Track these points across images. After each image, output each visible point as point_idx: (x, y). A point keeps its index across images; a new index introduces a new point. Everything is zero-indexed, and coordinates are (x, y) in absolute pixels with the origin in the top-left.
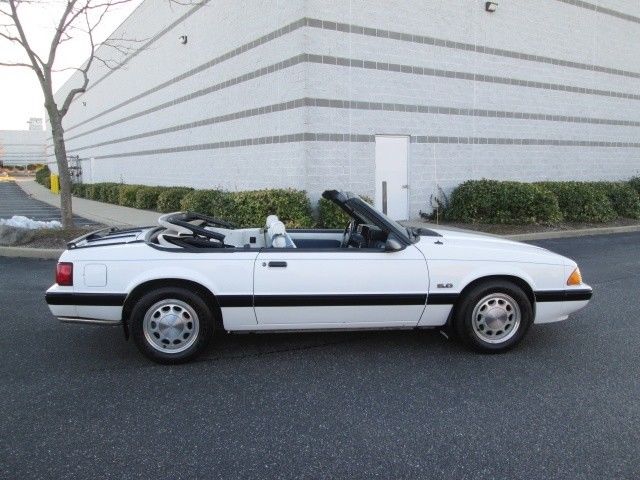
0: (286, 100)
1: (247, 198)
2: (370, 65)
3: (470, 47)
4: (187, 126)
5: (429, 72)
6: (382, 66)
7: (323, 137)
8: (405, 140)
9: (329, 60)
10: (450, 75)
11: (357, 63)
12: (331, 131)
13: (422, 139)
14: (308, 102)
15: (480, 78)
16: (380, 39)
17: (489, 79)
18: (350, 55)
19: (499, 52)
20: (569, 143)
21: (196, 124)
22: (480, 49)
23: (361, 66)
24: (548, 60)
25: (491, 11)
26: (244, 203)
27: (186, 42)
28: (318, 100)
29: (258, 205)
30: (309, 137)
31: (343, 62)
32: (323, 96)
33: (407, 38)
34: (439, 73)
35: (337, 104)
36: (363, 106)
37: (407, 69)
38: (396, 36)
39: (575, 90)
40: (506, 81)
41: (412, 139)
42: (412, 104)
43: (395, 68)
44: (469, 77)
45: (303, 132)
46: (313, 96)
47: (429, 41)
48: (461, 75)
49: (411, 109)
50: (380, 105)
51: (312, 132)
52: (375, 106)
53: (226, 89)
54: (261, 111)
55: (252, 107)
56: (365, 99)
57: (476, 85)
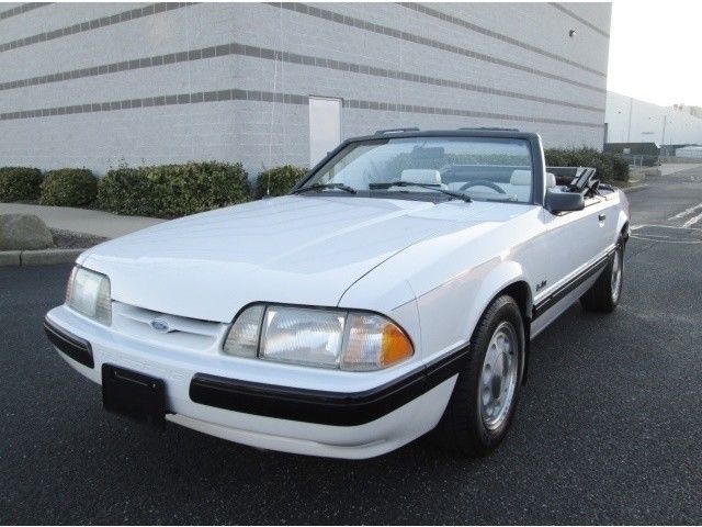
0: (200, 47)
1: (165, 174)
2: (302, 9)
6: (314, 11)
7: (255, 95)
8: (336, 104)
10: (379, 29)
12: (263, 89)
13: (355, 104)
14: (235, 49)
15: (406, 36)
21: (35, 81)
23: (292, 9)
26: (162, 180)
28: (248, 48)
29: (183, 182)
30: (238, 95)
32: (253, 43)
35: (268, 54)
36: (296, 59)
41: (344, 103)
43: (327, 15)
44: (395, 33)
45: (231, 88)
48: (388, 31)
49: (344, 67)
50: (313, 59)
51: (242, 88)
52: (308, 61)
53: (91, 32)
54: (157, 61)
55: (140, 56)
56: (298, 52)
57: (403, 44)
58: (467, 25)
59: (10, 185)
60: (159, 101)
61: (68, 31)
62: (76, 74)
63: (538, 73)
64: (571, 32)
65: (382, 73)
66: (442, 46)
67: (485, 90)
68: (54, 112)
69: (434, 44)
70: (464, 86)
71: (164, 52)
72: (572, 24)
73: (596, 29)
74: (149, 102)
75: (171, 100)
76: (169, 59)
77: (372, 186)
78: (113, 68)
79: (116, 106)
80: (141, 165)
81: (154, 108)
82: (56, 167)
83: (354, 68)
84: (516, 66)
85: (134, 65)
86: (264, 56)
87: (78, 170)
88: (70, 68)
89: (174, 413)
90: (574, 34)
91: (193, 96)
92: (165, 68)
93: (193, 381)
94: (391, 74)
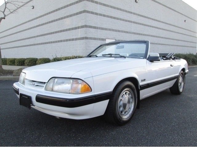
2: (104, 16)
3: (131, 13)
4: (34, 37)
5: (121, 19)
6: (108, 16)
7: (91, 38)
9: (92, 13)
10: (126, 21)
11: (101, 15)
12: (93, 37)
14: (86, 26)
15: (134, 22)
16: (107, 8)
17: (136, 23)
18: (98, 12)
19: (139, 15)
20: (156, 44)
21: (38, 36)
22: (134, 14)
23: (102, 16)
24: (151, 19)
25: (137, 2)
27: (33, 8)
28: (89, 26)
30: (86, 38)
31: (96, 14)
32: (91, 25)
33: (114, 8)
34: (123, 20)
35: (95, 28)
36: (102, 29)
37: (114, 18)
38: (111, 7)
39: (157, 28)
40: (141, 24)
41: (116, 40)
42: (116, 29)
43: (111, 17)
44: (131, 22)
45: (84, 36)
46: (88, 24)
47: (121, 10)
48: (129, 21)
49: (116, 31)
50: (107, 29)
51: (87, 36)
52: (106, 29)
53: (51, 23)
54: (67, 30)
55: (62, 29)
56: (103, 27)
57: (133, 25)
58: (153, 19)
59: (30, 62)
60: (67, 40)
61: (46, 23)
62: (47, 34)
63: (175, 32)
64: (185, 21)
65: (127, 32)
66: (145, 25)
67: (158, 37)
68: (41, 44)
69: (143, 24)
70: (151, 36)
71: (68, 28)
72: (185, 18)
73: (193, 20)
74: (64, 41)
75: (70, 40)
76: (69, 29)
77: (103, 55)
78: (56, 32)
79: (56, 42)
80: (61, 56)
81: (65, 42)
82: (41, 57)
83: (119, 31)
84: (168, 30)
85: (61, 31)
86: (93, 28)
87: (46, 58)
88: (46, 33)
89: (34, 106)
90: (186, 21)
91: (75, 39)
92: (68, 32)
93: (37, 96)
94: (130, 33)
